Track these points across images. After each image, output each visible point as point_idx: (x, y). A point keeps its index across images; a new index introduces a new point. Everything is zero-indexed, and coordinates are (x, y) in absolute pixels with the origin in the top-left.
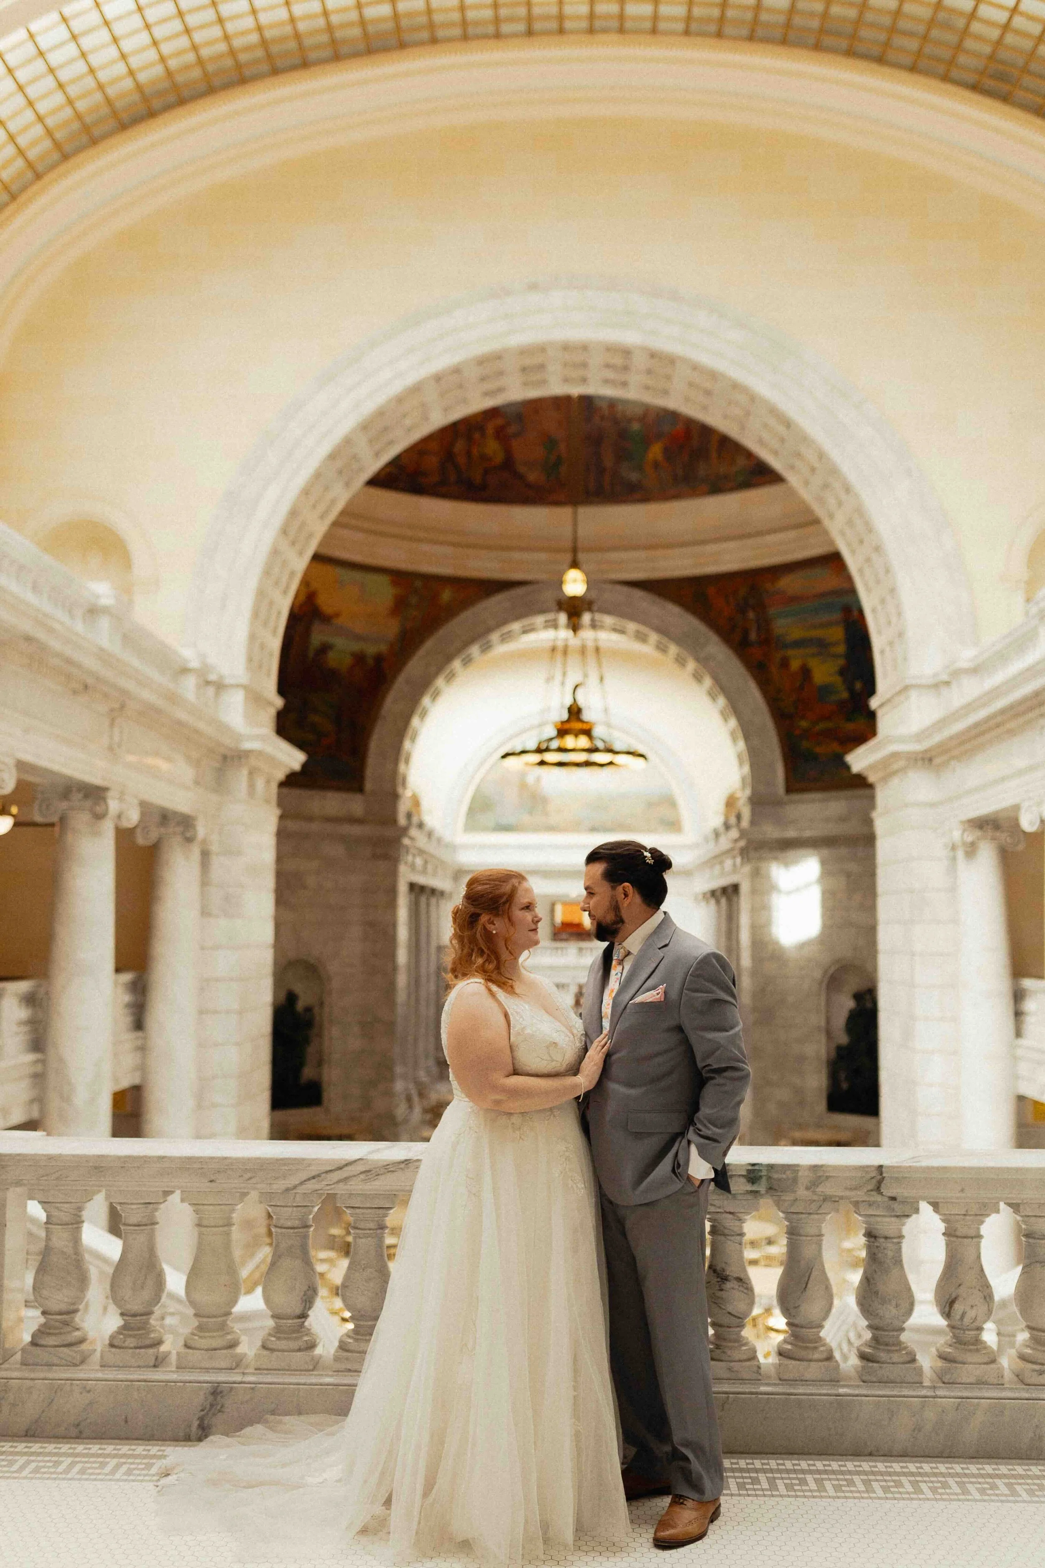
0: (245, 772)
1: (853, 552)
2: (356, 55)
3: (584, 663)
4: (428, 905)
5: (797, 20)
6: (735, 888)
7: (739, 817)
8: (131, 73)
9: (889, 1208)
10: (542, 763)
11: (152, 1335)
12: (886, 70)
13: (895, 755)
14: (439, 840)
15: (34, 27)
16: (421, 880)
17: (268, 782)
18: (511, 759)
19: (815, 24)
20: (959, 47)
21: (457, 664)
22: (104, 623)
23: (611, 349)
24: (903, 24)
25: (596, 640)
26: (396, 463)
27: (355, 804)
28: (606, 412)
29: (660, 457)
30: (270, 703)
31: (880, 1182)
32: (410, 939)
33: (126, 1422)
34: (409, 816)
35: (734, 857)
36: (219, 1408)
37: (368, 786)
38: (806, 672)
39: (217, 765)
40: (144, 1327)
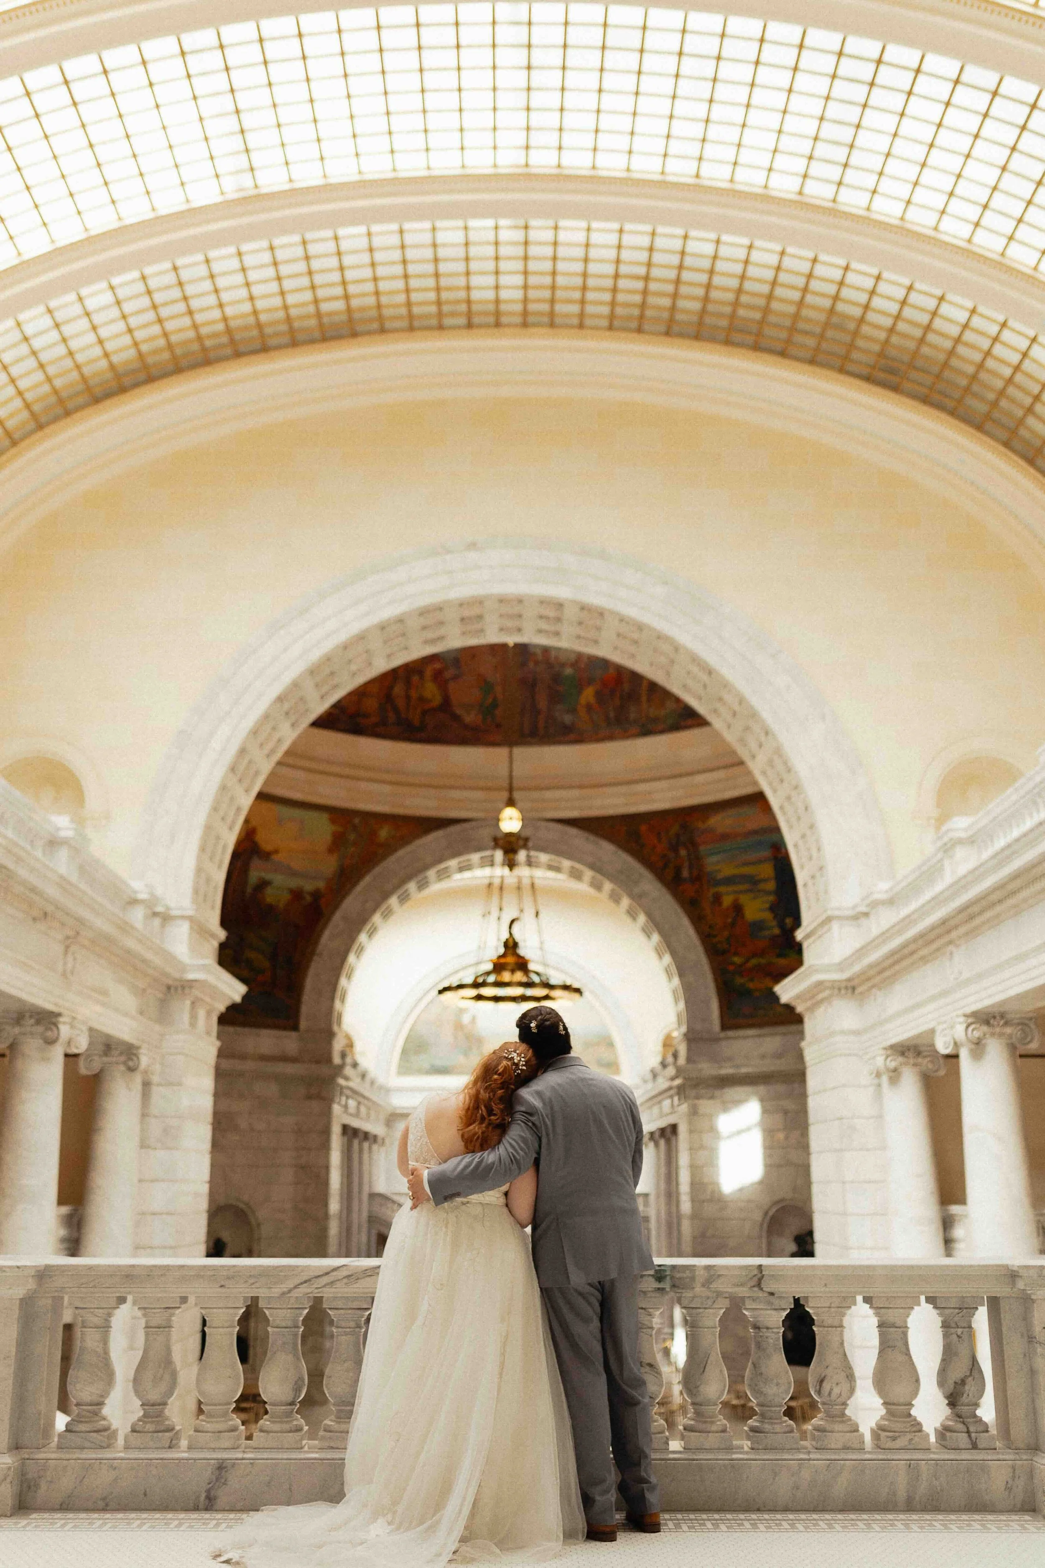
0: (188, 1003)
1: (775, 791)
2: (312, 341)
3: (520, 898)
4: (361, 1151)
5: (708, 320)
6: (674, 1128)
7: (675, 1056)
8: (106, 355)
9: (770, 1303)
10: (479, 998)
11: (167, 1423)
12: (787, 362)
13: (820, 983)
14: (372, 1083)
15: (22, 317)
16: (355, 1123)
17: (209, 1013)
18: (448, 995)
19: (724, 323)
20: (852, 346)
21: (393, 901)
22: (63, 854)
23: (543, 602)
24: (801, 325)
25: (532, 877)
26: (338, 706)
27: (289, 1042)
28: (540, 658)
29: (592, 700)
30: (213, 936)
31: (760, 1280)
32: (342, 1188)
33: (145, 1495)
34: (343, 1055)
35: (671, 1097)
36: (223, 1481)
37: (303, 1024)
38: (738, 908)
39: (160, 996)
40: (160, 1414)
